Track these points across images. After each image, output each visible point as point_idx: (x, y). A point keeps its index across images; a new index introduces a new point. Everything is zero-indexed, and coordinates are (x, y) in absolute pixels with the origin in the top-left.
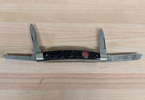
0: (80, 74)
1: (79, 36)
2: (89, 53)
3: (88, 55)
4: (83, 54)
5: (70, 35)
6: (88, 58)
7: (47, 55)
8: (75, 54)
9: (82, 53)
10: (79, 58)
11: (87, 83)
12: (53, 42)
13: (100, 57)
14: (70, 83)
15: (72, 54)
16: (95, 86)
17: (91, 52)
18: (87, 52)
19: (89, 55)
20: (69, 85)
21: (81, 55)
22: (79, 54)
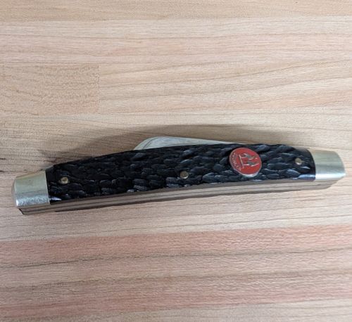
0: (215, 233)
1: (199, 69)
2: (260, 153)
3: (259, 164)
4: (234, 162)
5: (159, 68)
6: (262, 179)
7: (65, 181)
8: (198, 163)
9: (228, 153)
10: (218, 181)
11: (245, 275)
12: (88, 99)
13: (312, 170)
14: (170, 278)
15: (186, 166)
16: (282, 286)
17: (271, 148)
18: (253, 147)
19: (264, 161)
20: (164, 288)
21: (228, 165)
22: (218, 161)
